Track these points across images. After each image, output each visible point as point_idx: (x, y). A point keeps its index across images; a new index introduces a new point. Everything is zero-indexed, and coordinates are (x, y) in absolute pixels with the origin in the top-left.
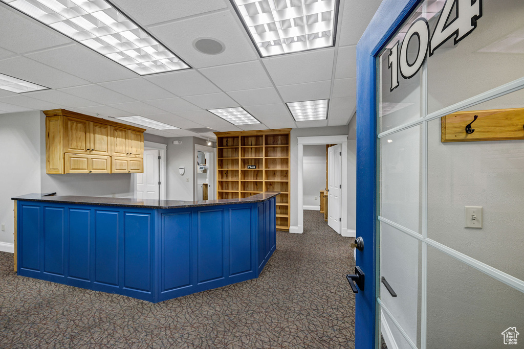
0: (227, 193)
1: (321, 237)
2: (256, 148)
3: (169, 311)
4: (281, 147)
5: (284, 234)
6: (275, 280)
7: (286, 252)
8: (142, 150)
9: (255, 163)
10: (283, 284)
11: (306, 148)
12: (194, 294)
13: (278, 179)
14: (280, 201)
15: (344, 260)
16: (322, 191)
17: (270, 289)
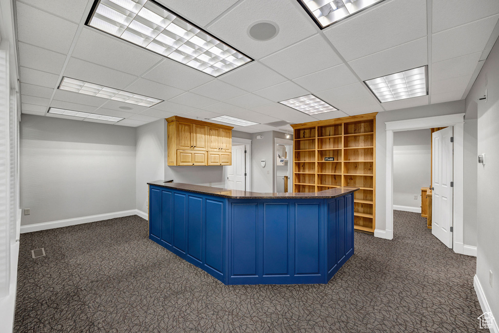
0: (304, 186)
1: (419, 248)
2: (334, 138)
3: (235, 296)
4: (364, 136)
5: (366, 237)
6: (347, 292)
7: (366, 260)
8: (231, 145)
9: (333, 155)
10: (357, 299)
11: (397, 134)
12: (259, 285)
13: (360, 173)
14: (363, 198)
15: (456, 288)
16: (424, 189)
17: (339, 302)
